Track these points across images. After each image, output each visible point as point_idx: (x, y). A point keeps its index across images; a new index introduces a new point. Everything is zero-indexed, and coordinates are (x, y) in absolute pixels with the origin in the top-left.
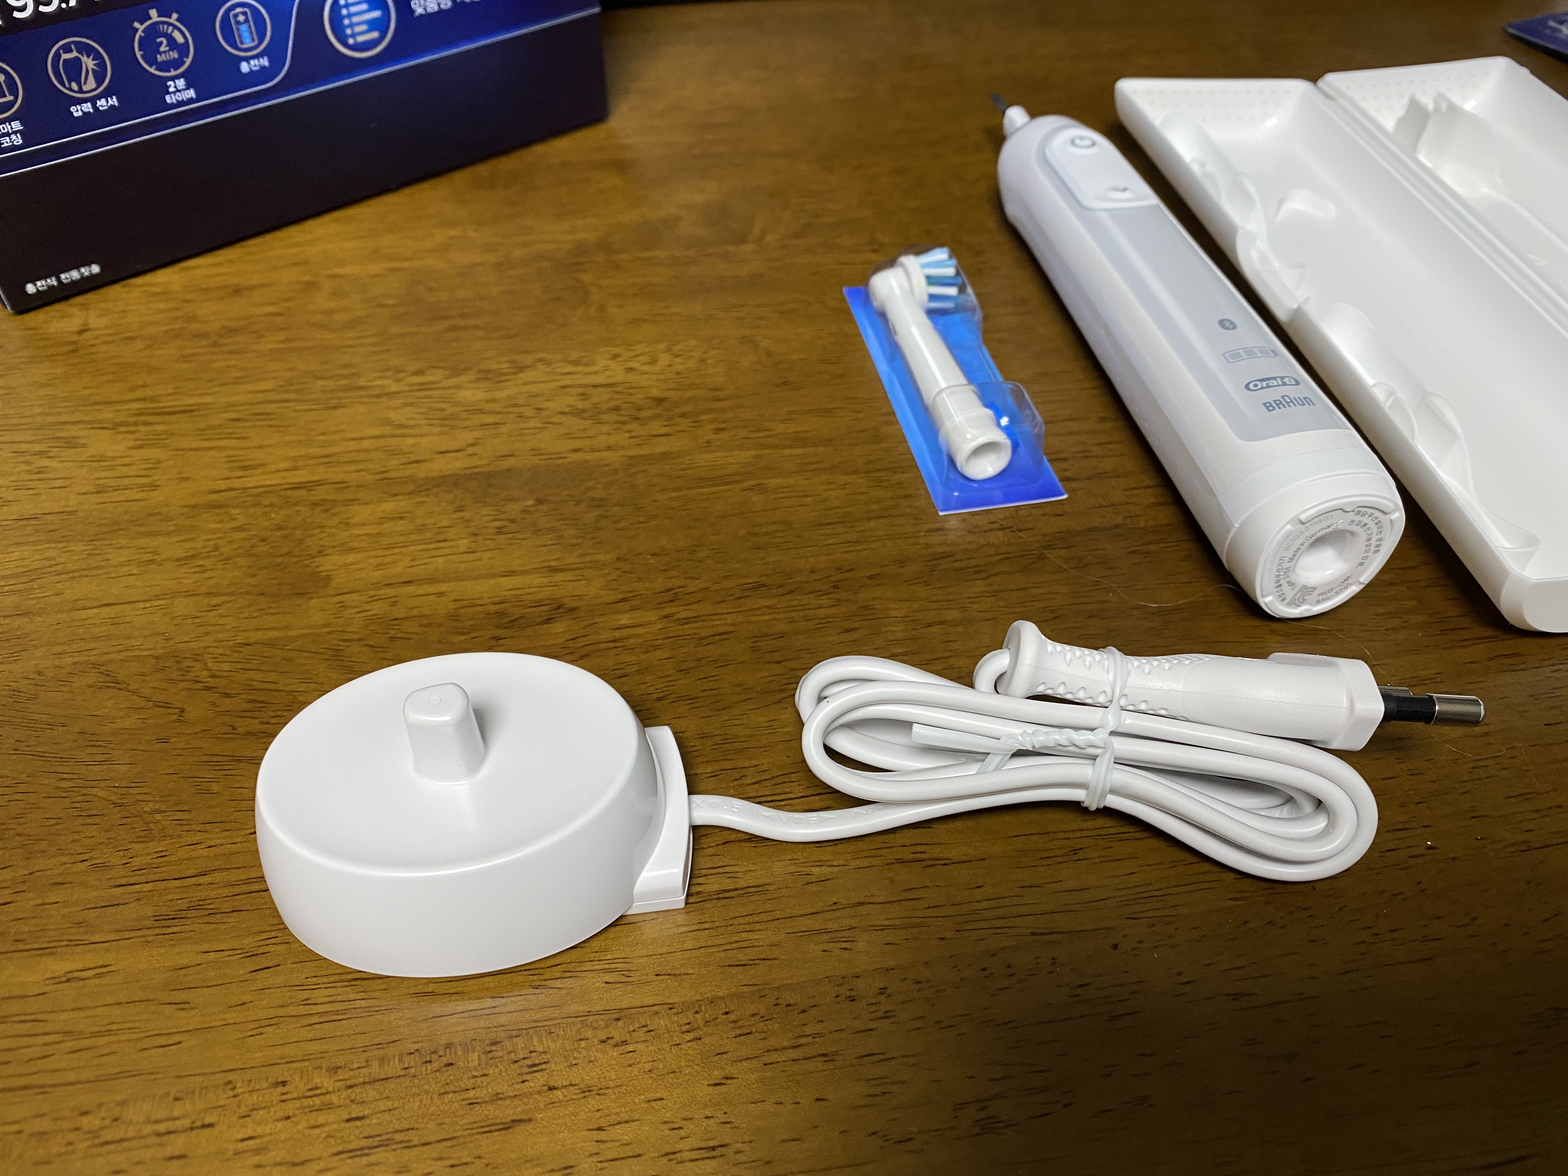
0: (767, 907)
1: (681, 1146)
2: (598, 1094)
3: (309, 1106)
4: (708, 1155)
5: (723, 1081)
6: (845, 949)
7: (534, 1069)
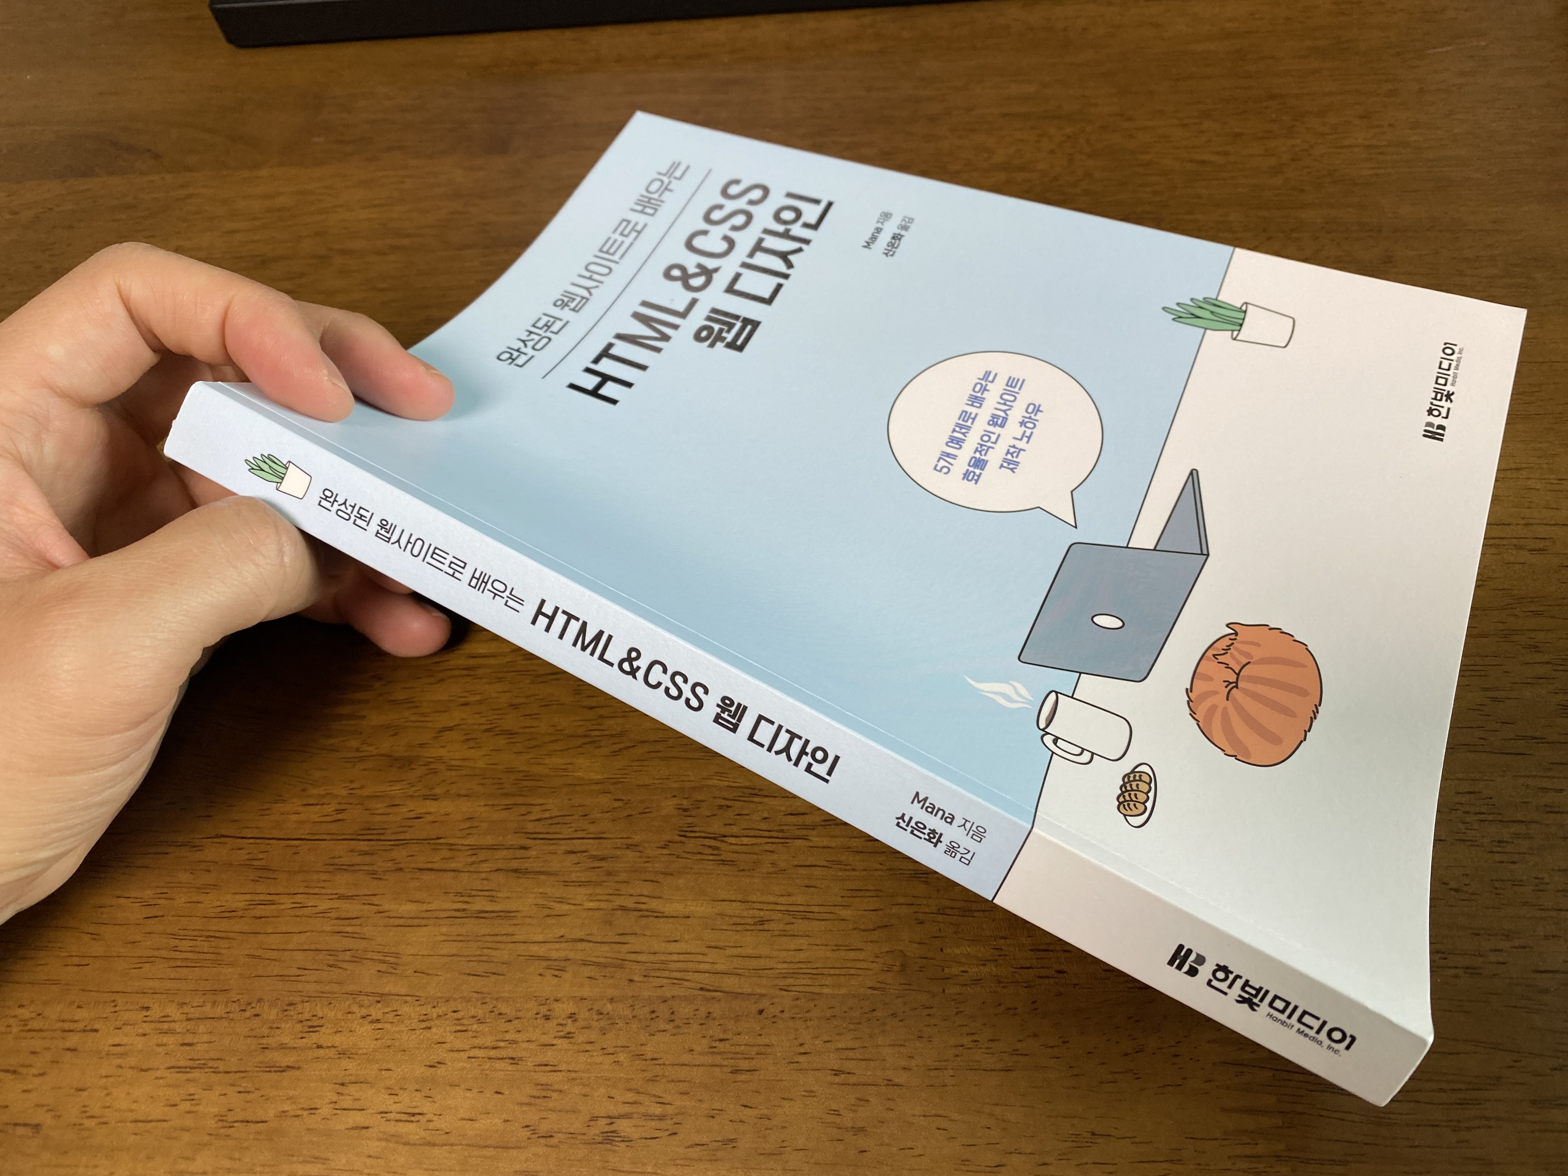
0: (510, 930)
1: (391, 1108)
2: (349, 1058)
3: (159, 1029)
4: (409, 1119)
5: (436, 1065)
6: (556, 976)
7: (312, 1029)
